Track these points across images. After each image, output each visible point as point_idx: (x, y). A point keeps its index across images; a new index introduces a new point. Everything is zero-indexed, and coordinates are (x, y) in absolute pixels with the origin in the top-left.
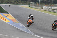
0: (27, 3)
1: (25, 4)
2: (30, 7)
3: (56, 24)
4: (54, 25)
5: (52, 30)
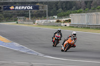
0: (12, 19)
1: (9, 21)
2: (17, 23)
3: (57, 37)
4: (56, 39)
5: (54, 46)
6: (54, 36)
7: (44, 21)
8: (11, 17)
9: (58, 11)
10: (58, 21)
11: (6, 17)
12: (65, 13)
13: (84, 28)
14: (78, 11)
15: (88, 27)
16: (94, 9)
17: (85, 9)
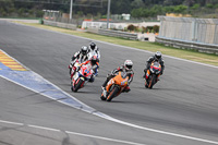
2: (42, 23)
6: (149, 68)
7: (101, 24)
8: (29, 7)
9: (132, 4)
10: (131, 28)
11: (20, 7)
12: (147, 11)
13: (186, 49)
14: (177, 8)
15: (196, 49)
16: (211, 7)
17: (191, 5)
